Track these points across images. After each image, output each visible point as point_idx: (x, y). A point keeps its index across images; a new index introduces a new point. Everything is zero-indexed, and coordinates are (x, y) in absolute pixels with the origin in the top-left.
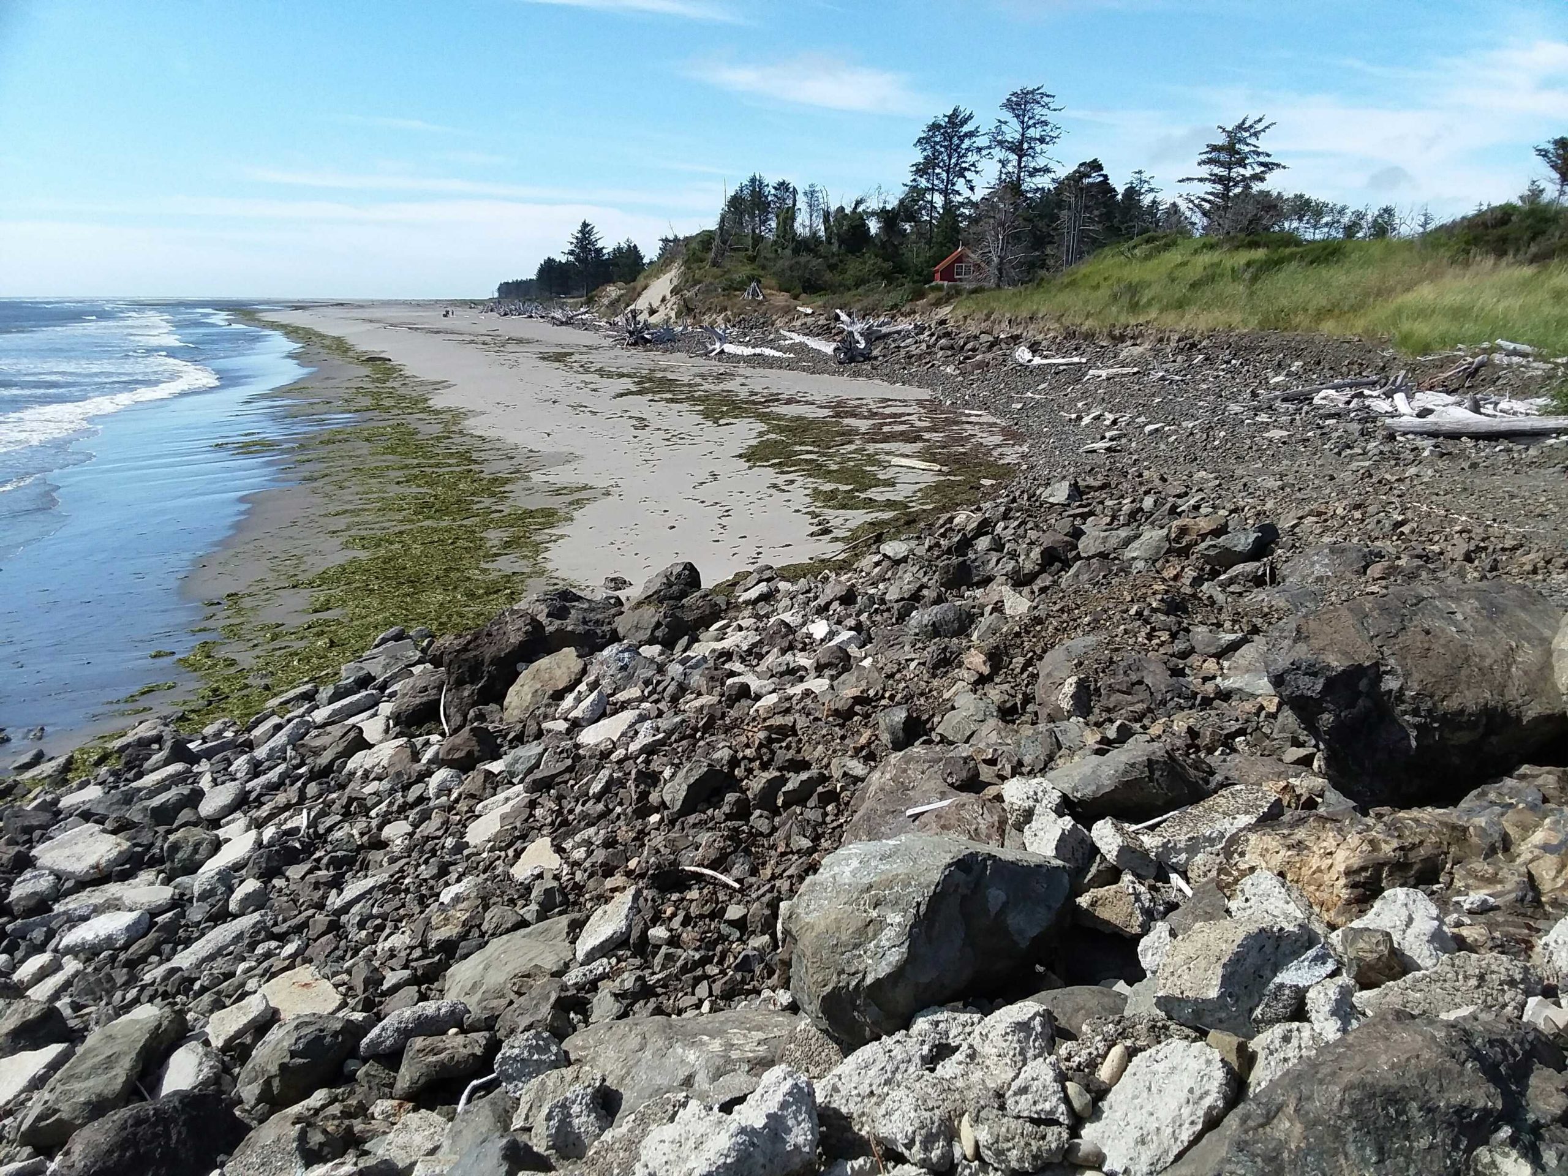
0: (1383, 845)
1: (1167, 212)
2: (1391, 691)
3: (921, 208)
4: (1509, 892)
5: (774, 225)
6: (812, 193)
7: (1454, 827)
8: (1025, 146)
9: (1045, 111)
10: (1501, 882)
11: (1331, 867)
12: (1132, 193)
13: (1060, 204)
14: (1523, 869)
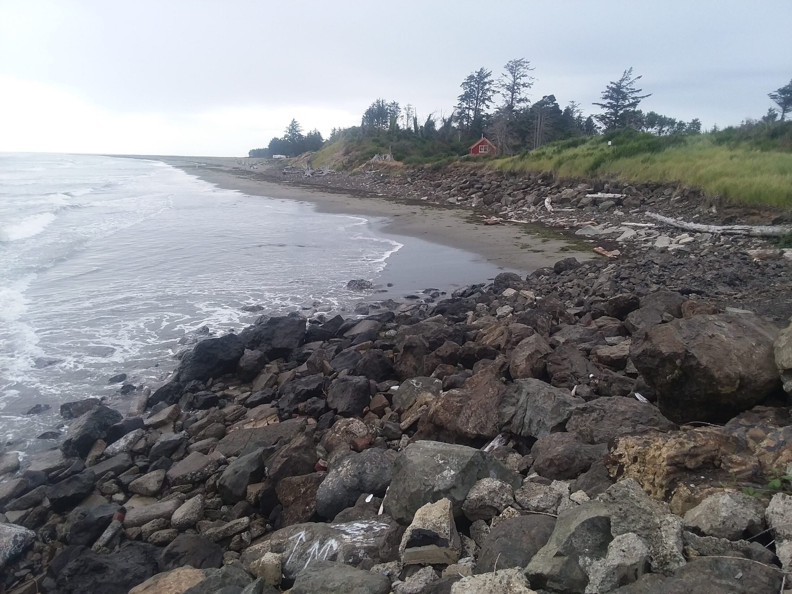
0: (686, 445)
1: (586, 122)
2: (692, 366)
3: (463, 117)
4: (749, 470)
5: (389, 124)
6: (409, 109)
7: (722, 437)
8: (516, 88)
9: (526, 70)
10: (745, 465)
11: (660, 455)
12: (568, 111)
13: (532, 118)
14: (756, 459)
